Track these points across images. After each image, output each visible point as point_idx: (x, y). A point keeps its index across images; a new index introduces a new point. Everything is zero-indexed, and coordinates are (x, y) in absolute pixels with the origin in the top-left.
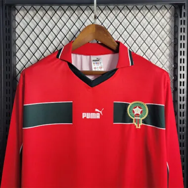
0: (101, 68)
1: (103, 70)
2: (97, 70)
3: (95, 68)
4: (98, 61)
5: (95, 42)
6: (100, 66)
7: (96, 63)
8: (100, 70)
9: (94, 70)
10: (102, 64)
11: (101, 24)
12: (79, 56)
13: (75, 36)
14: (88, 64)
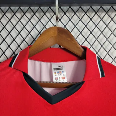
0: (63, 78)
1: (65, 81)
2: (58, 81)
3: (57, 79)
4: (60, 69)
5: (57, 46)
6: (62, 76)
7: (58, 72)
8: (62, 81)
9: (55, 81)
10: (65, 73)
11: (64, 26)
12: (38, 63)
13: (34, 40)
14: (48, 73)
